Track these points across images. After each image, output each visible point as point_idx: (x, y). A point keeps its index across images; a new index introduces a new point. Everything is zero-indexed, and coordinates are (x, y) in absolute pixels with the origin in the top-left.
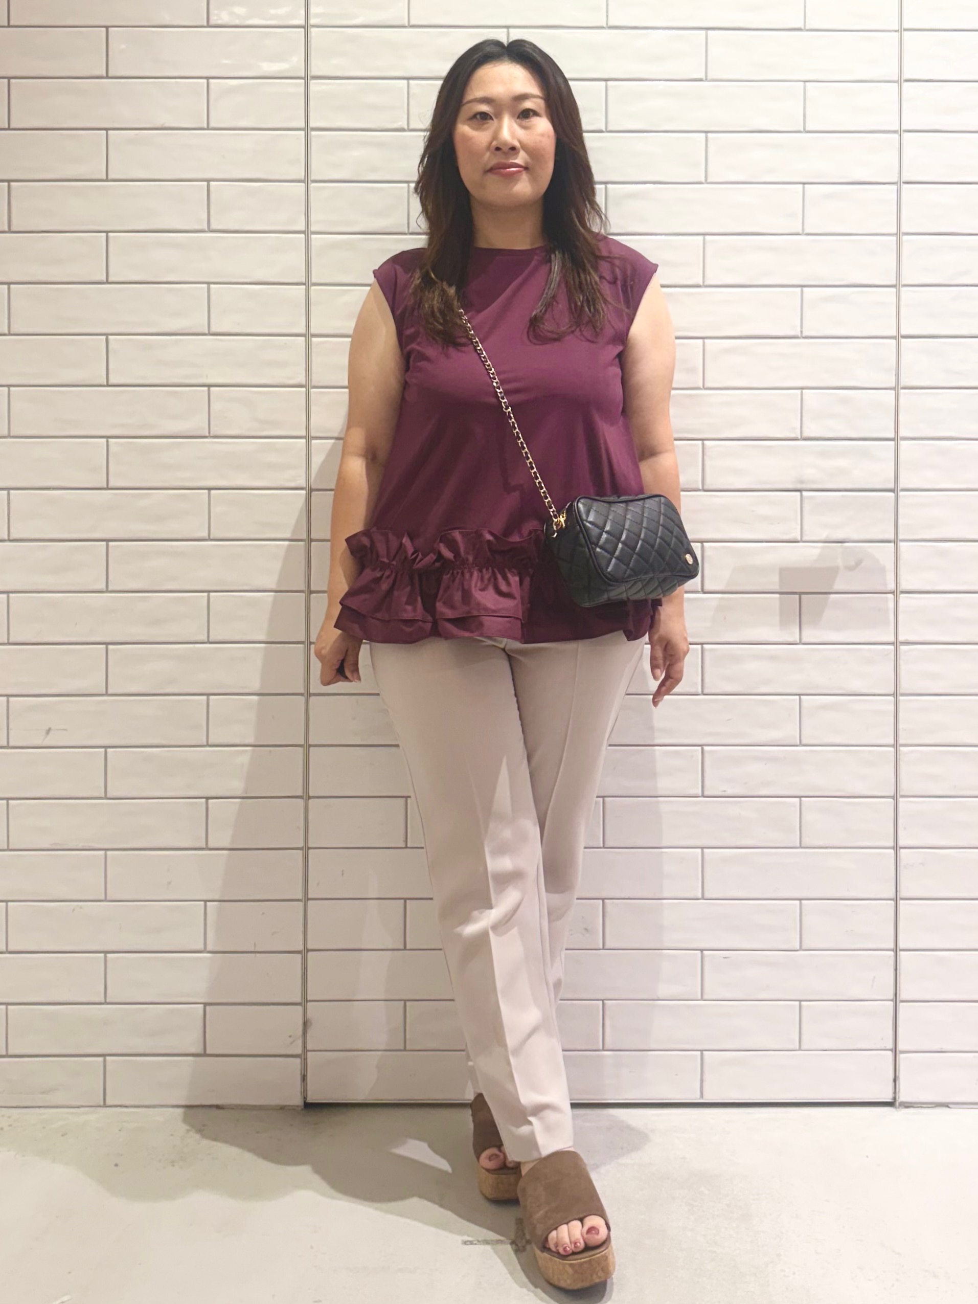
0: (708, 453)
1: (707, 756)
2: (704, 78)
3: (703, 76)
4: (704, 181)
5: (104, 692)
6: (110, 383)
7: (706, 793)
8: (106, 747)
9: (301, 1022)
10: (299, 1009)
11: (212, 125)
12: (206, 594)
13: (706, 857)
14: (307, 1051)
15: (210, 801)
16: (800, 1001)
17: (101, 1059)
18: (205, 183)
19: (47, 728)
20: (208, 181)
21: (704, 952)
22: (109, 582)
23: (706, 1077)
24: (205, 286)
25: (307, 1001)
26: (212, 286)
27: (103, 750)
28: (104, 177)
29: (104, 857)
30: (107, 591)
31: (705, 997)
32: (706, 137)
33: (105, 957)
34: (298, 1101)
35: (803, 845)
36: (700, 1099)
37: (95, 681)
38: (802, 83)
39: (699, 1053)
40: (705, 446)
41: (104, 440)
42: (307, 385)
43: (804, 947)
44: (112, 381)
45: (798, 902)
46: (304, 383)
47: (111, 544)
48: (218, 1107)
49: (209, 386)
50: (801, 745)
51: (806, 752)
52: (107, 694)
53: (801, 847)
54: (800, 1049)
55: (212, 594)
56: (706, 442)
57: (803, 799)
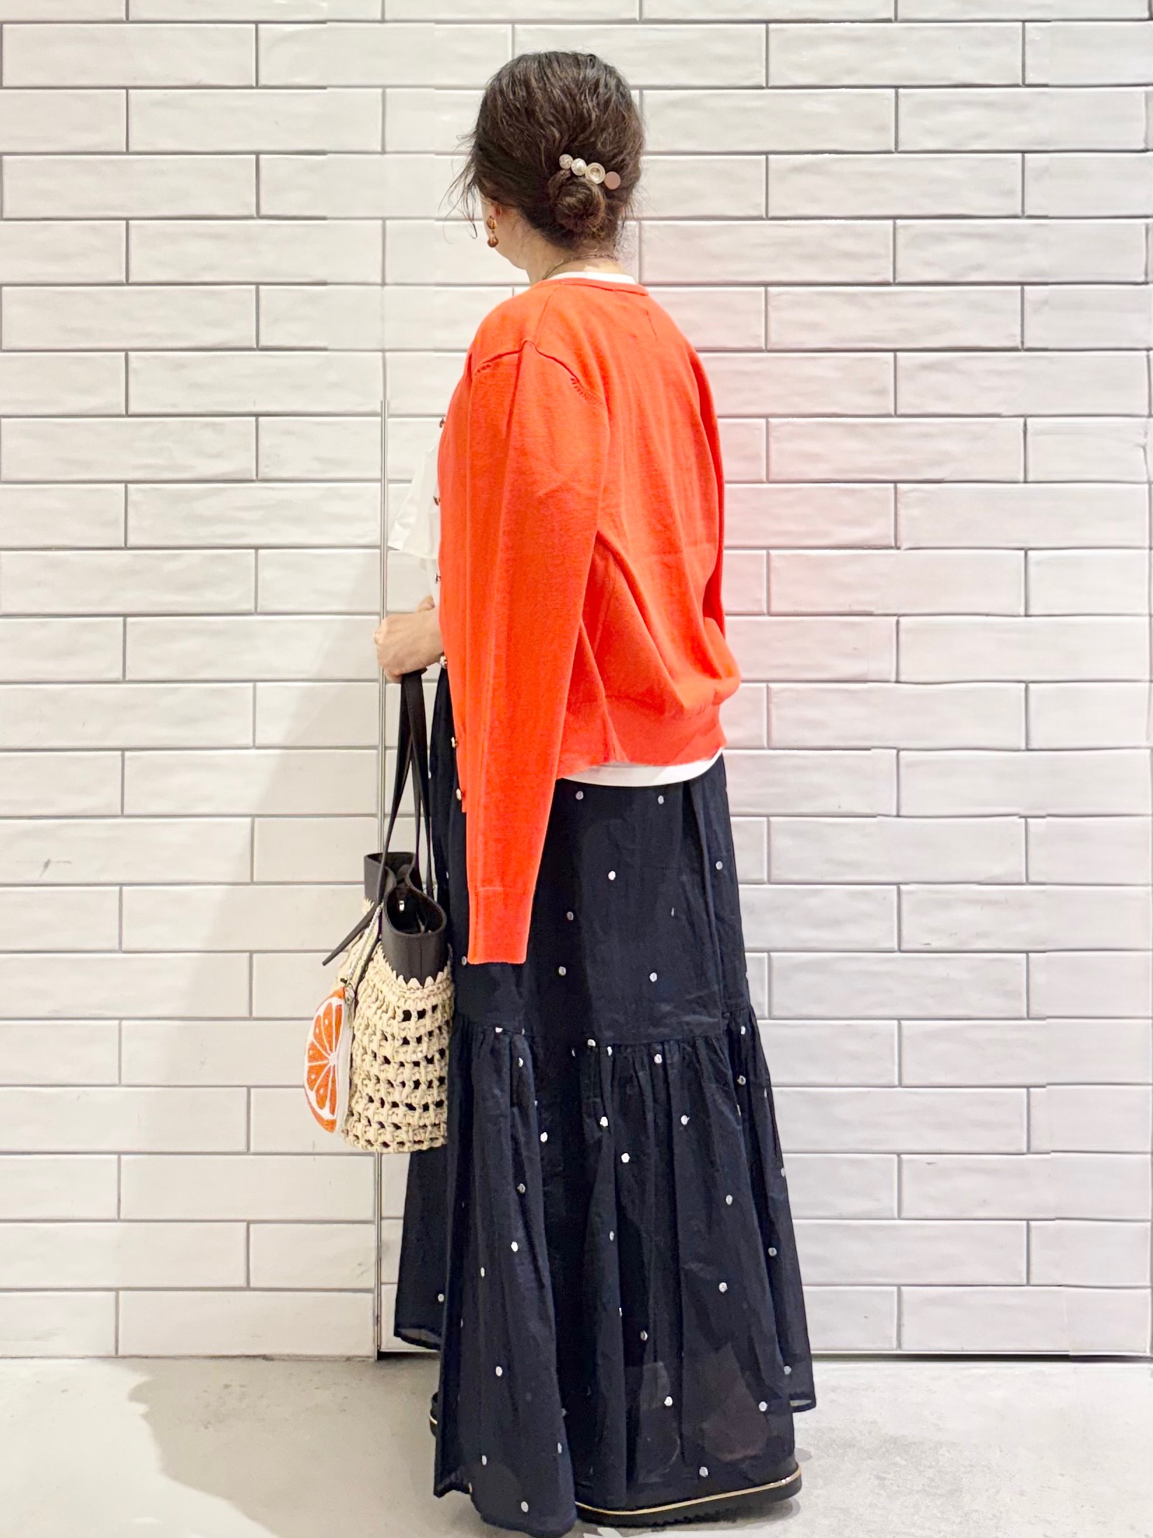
0: (902, 499)
1: (904, 898)
2: (893, 18)
3: (891, 15)
4: (893, 149)
5: (120, 813)
6: (130, 413)
7: (904, 947)
8: (121, 885)
9: (373, 1244)
10: (372, 1229)
11: (262, 82)
12: (251, 685)
13: (905, 1032)
14: (381, 1284)
15: (255, 956)
16: (1028, 1220)
17: (112, 1294)
18: (254, 157)
19: (46, 860)
20: (257, 154)
21: (903, 1156)
22: (127, 669)
23: (906, 1319)
24: (253, 287)
25: (381, 1218)
26: (261, 287)
27: (117, 888)
28: (125, 150)
29: (117, 1028)
30: (124, 681)
31: (904, 1215)
32: (897, 94)
33: (119, 1160)
34: (369, 1350)
35: (1031, 1016)
36: (896, 1350)
37: (106, 798)
38: (1021, 24)
39: (895, 1289)
40: (898, 492)
41: (123, 486)
42: (382, 413)
43: (1032, 1149)
44: (132, 410)
45: (1024, 1090)
46: (379, 411)
47: (129, 620)
48: (265, 1357)
49: (257, 415)
50: (1028, 883)
51: (1037, 892)
52: (122, 816)
53: (1029, 1018)
54: (1028, 1284)
55: (259, 684)
56: (899, 485)
57: (1031, 955)
